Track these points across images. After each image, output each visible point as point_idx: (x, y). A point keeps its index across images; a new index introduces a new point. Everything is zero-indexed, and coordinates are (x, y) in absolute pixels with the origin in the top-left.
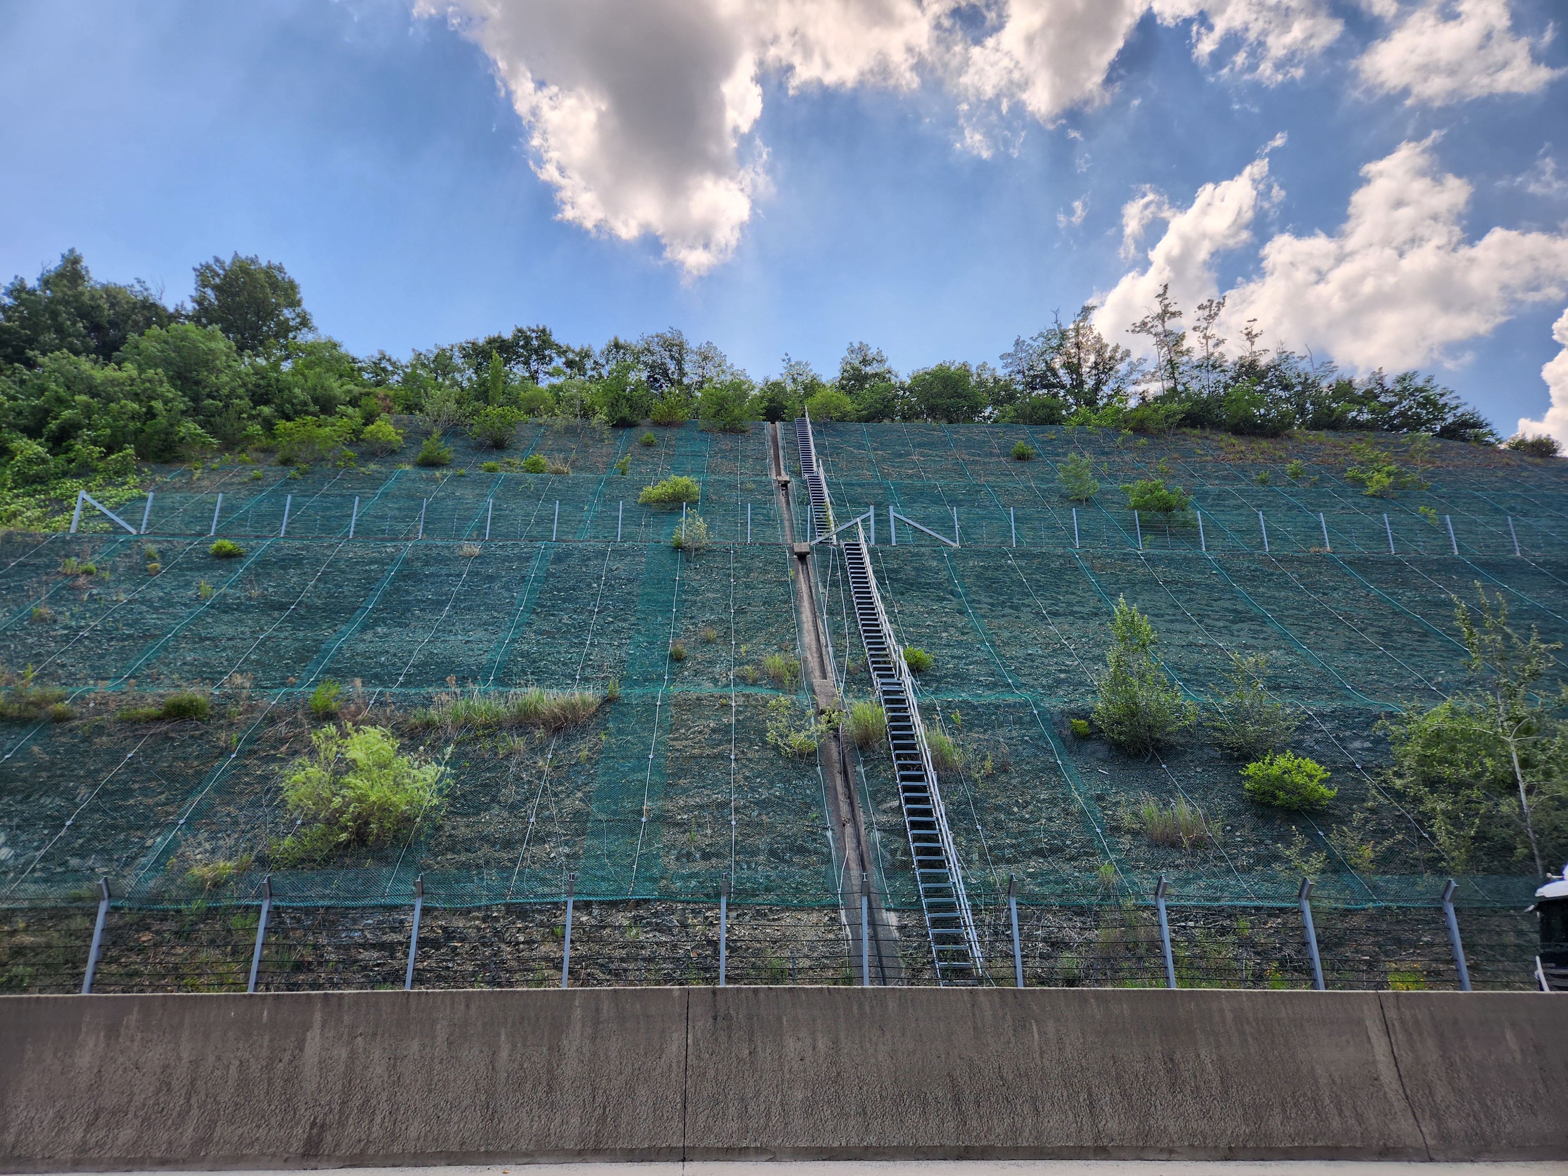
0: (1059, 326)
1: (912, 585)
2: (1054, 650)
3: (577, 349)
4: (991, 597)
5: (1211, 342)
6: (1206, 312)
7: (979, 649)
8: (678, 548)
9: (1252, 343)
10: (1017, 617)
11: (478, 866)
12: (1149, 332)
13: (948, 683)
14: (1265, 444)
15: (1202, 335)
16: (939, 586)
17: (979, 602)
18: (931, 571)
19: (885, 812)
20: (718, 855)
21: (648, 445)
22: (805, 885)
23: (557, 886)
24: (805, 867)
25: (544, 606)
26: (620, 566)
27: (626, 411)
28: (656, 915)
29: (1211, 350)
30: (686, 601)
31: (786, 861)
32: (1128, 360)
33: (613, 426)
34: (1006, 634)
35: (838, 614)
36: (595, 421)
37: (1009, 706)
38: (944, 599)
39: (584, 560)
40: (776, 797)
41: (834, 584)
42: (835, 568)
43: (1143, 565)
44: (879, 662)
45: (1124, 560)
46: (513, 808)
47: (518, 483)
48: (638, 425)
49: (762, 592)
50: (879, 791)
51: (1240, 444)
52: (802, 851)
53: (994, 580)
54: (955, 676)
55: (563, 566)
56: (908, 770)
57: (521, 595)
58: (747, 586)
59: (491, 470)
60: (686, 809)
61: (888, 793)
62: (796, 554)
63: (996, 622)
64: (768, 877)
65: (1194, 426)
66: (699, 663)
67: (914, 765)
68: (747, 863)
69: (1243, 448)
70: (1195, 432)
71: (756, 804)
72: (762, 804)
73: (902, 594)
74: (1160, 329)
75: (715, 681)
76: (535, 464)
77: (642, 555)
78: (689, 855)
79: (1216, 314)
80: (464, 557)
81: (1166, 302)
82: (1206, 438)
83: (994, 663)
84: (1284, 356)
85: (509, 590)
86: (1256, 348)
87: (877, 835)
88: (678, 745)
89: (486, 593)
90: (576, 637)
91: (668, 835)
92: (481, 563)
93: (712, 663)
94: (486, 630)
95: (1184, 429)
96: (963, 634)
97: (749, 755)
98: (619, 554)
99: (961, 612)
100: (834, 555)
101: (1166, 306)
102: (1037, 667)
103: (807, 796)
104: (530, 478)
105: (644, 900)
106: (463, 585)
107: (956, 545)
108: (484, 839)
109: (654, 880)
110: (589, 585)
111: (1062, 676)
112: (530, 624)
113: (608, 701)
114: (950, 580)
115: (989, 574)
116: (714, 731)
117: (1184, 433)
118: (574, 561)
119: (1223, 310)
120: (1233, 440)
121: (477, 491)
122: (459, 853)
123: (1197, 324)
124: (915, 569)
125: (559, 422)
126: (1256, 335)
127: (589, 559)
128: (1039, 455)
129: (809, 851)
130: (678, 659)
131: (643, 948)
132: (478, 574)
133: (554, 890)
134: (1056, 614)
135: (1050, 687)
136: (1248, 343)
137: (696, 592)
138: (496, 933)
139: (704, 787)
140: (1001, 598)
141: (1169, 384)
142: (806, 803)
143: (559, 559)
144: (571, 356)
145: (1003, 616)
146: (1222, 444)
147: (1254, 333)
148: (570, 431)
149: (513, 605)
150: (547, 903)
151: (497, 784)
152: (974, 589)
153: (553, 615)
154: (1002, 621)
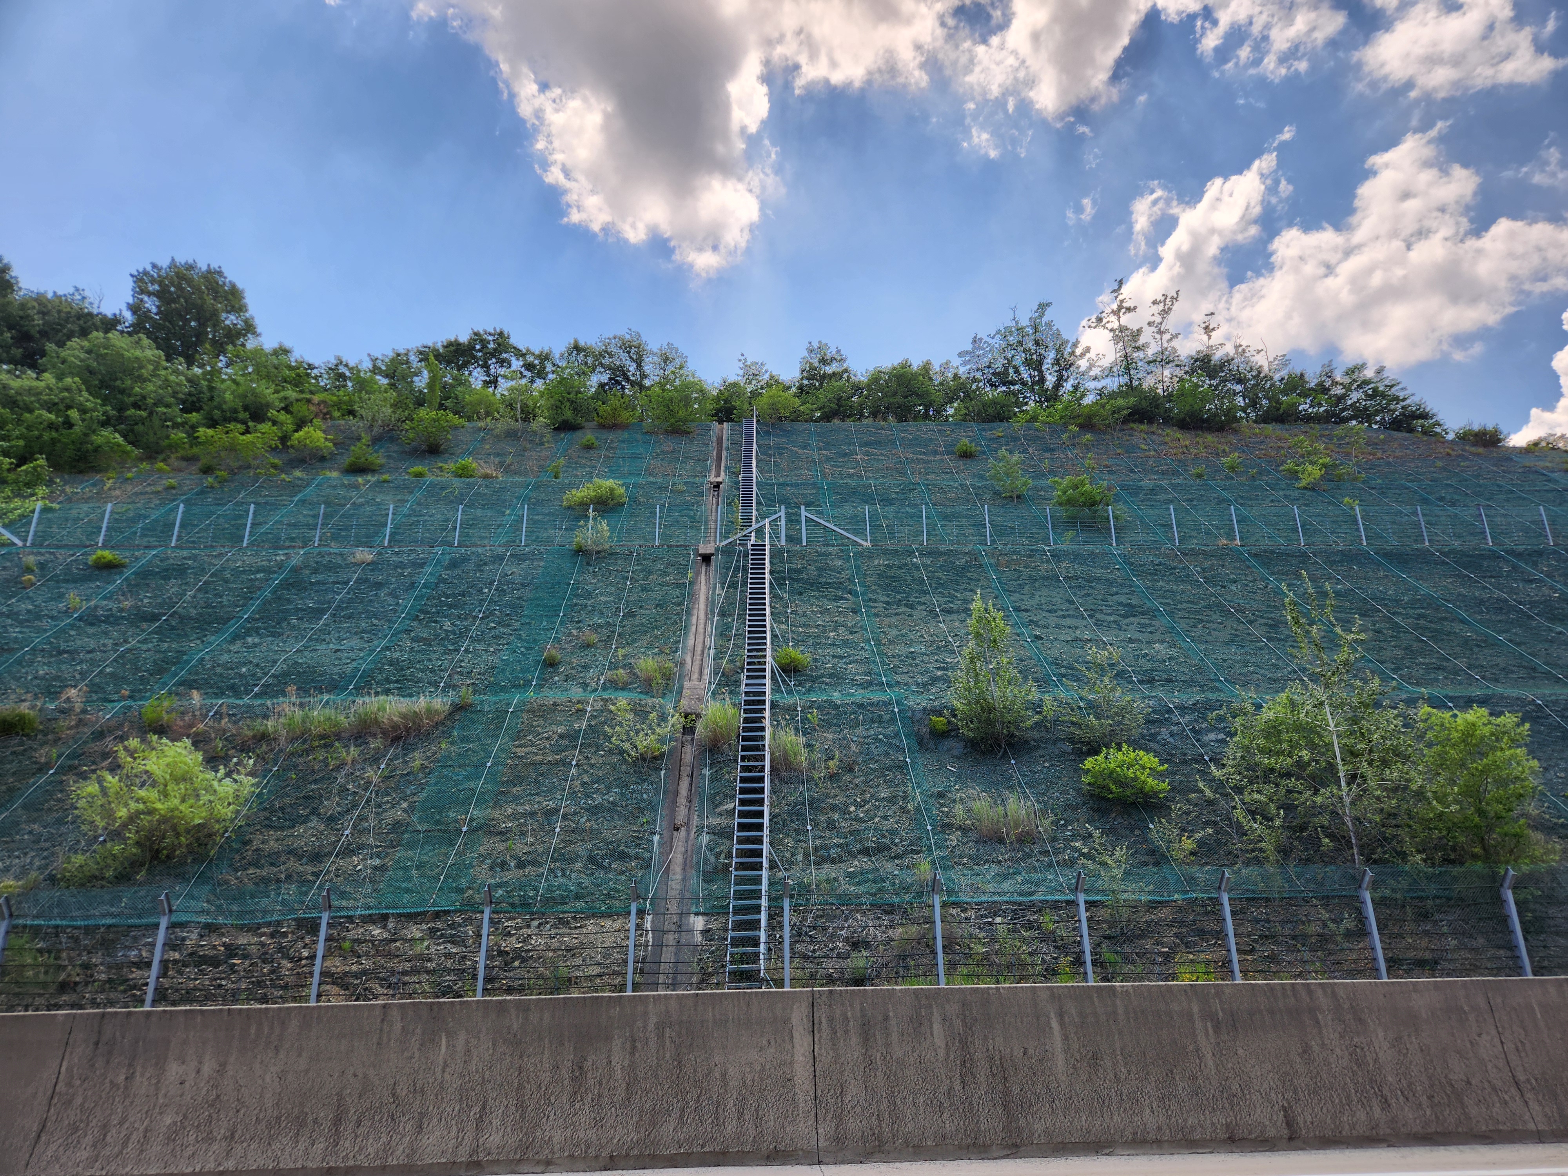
0: (1017, 323)
1: (812, 585)
2: (939, 648)
3: (537, 353)
4: (888, 595)
5: (1166, 337)
6: (1161, 307)
7: (863, 648)
8: (580, 551)
9: (1210, 337)
10: (910, 615)
11: (278, 881)
12: (1104, 327)
13: (823, 682)
14: (1210, 438)
15: (1156, 330)
16: (839, 585)
17: (875, 601)
18: (834, 570)
19: (720, 814)
20: (534, 863)
21: (589, 447)
22: (618, 891)
23: (355, 899)
24: (623, 873)
25: (428, 613)
26: (516, 571)
27: (568, 414)
28: (451, 926)
29: (1165, 345)
30: (576, 605)
31: (603, 867)
32: (1088, 355)
33: (555, 429)
34: (894, 632)
35: (730, 615)
36: (534, 426)
37: (872, 705)
38: (841, 598)
39: (481, 565)
40: (609, 802)
41: (733, 585)
42: (737, 569)
43: (1048, 561)
44: (753, 664)
45: (1030, 556)
46: (331, 820)
47: (443, 488)
48: (582, 428)
49: (657, 594)
50: (718, 793)
51: (1185, 439)
52: (623, 856)
53: (894, 579)
54: (831, 676)
55: (457, 572)
56: (750, 771)
57: (407, 602)
58: (644, 589)
59: (419, 475)
60: (514, 817)
61: (726, 796)
62: (700, 555)
63: (887, 621)
64: (580, 884)
65: (1141, 422)
66: (573, 668)
67: (756, 767)
68: (563, 870)
69: (1187, 443)
70: (1143, 427)
71: (587, 810)
72: (593, 811)
73: (801, 594)
74: (1116, 325)
75: (585, 686)
76: (464, 468)
77: (541, 559)
78: (503, 865)
79: (1170, 309)
80: (355, 564)
81: (1121, 297)
82: (1153, 433)
83: (874, 662)
84: (1240, 350)
85: (397, 597)
86: (1212, 342)
87: (705, 839)
88: (521, 752)
89: (371, 601)
90: (453, 644)
91: (487, 844)
92: (371, 570)
93: (586, 667)
94: (362, 638)
95: (1132, 425)
96: (851, 633)
97: (593, 761)
98: (519, 558)
99: (854, 612)
100: (739, 556)
101: (1122, 301)
102: (917, 665)
103: (643, 800)
104: (457, 482)
105: (444, 911)
106: (348, 593)
107: (867, 544)
108: (291, 852)
109: (460, 891)
110: (480, 591)
111: (939, 673)
112: (408, 631)
113: (459, 708)
114: (851, 580)
115: (891, 573)
116: (561, 736)
117: (1132, 428)
118: (471, 566)
119: (1176, 304)
120: (1178, 435)
121: (399, 497)
122: (261, 867)
123: (1152, 319)
124: (819, 569)
125: (501, 426)
126: (1213, 329)
127: (485, 564)
128: (984, 453)
129: (630, 857)
130: (551, 664)
131: (429, 960)
132: (366, 580)
133: (351, 903)
134: (949, 612)
135: (925, 685)
136: (1205, 337)
137: (589, 595)
138: (280, 949)
139: (537, 794)
140: (898, 597)
141: (1124, 380)
142: (639, 808)
143: (454, 564)
144: (530, 359)
145: (896, 614)
146: (1167, 439)
147: (1211, 327)
148: (511, 435)
149: (395, 611)
150: (341, 917)
151: (321, 796)
152: (873, 587)
153: (435, 622)
154: (893, 620)
